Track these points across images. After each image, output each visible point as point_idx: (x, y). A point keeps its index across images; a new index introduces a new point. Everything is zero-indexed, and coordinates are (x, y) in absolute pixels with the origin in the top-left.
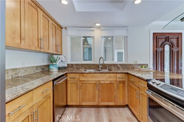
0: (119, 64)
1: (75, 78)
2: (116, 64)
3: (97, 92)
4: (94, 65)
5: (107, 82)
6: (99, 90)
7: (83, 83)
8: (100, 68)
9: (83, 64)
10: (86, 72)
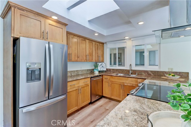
0: (150, 71)
1: (107, 79)
2: (147, 71)
3: (121, 91)
4: (126, 70)
5: (129, 85)
6: (123, 90)
7: (112, 83)
8: (130, 73)
9: (117, 69)
10: (118, 75)
